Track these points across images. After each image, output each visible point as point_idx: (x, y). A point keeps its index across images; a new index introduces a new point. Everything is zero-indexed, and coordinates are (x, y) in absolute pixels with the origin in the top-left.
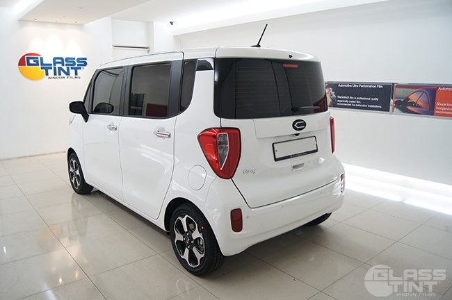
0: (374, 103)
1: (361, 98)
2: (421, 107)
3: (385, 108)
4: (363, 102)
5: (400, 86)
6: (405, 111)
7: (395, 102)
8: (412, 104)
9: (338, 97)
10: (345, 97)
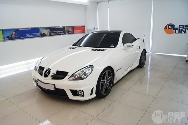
0: (62, 32)
1: (58, 32)
2: (71, 32)
3: (65, 34)
4: (59, 33)
5: (67, 27)
6: (69, 34)
7: (67, 32)
8: (70, 31)
9: (52, 32)
10: (54, 32)
